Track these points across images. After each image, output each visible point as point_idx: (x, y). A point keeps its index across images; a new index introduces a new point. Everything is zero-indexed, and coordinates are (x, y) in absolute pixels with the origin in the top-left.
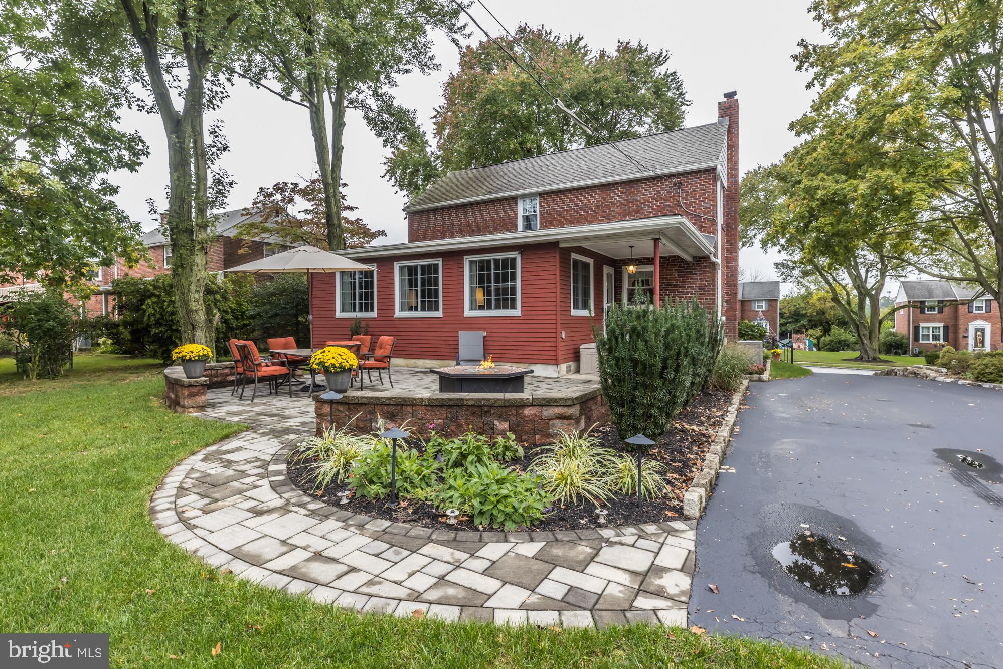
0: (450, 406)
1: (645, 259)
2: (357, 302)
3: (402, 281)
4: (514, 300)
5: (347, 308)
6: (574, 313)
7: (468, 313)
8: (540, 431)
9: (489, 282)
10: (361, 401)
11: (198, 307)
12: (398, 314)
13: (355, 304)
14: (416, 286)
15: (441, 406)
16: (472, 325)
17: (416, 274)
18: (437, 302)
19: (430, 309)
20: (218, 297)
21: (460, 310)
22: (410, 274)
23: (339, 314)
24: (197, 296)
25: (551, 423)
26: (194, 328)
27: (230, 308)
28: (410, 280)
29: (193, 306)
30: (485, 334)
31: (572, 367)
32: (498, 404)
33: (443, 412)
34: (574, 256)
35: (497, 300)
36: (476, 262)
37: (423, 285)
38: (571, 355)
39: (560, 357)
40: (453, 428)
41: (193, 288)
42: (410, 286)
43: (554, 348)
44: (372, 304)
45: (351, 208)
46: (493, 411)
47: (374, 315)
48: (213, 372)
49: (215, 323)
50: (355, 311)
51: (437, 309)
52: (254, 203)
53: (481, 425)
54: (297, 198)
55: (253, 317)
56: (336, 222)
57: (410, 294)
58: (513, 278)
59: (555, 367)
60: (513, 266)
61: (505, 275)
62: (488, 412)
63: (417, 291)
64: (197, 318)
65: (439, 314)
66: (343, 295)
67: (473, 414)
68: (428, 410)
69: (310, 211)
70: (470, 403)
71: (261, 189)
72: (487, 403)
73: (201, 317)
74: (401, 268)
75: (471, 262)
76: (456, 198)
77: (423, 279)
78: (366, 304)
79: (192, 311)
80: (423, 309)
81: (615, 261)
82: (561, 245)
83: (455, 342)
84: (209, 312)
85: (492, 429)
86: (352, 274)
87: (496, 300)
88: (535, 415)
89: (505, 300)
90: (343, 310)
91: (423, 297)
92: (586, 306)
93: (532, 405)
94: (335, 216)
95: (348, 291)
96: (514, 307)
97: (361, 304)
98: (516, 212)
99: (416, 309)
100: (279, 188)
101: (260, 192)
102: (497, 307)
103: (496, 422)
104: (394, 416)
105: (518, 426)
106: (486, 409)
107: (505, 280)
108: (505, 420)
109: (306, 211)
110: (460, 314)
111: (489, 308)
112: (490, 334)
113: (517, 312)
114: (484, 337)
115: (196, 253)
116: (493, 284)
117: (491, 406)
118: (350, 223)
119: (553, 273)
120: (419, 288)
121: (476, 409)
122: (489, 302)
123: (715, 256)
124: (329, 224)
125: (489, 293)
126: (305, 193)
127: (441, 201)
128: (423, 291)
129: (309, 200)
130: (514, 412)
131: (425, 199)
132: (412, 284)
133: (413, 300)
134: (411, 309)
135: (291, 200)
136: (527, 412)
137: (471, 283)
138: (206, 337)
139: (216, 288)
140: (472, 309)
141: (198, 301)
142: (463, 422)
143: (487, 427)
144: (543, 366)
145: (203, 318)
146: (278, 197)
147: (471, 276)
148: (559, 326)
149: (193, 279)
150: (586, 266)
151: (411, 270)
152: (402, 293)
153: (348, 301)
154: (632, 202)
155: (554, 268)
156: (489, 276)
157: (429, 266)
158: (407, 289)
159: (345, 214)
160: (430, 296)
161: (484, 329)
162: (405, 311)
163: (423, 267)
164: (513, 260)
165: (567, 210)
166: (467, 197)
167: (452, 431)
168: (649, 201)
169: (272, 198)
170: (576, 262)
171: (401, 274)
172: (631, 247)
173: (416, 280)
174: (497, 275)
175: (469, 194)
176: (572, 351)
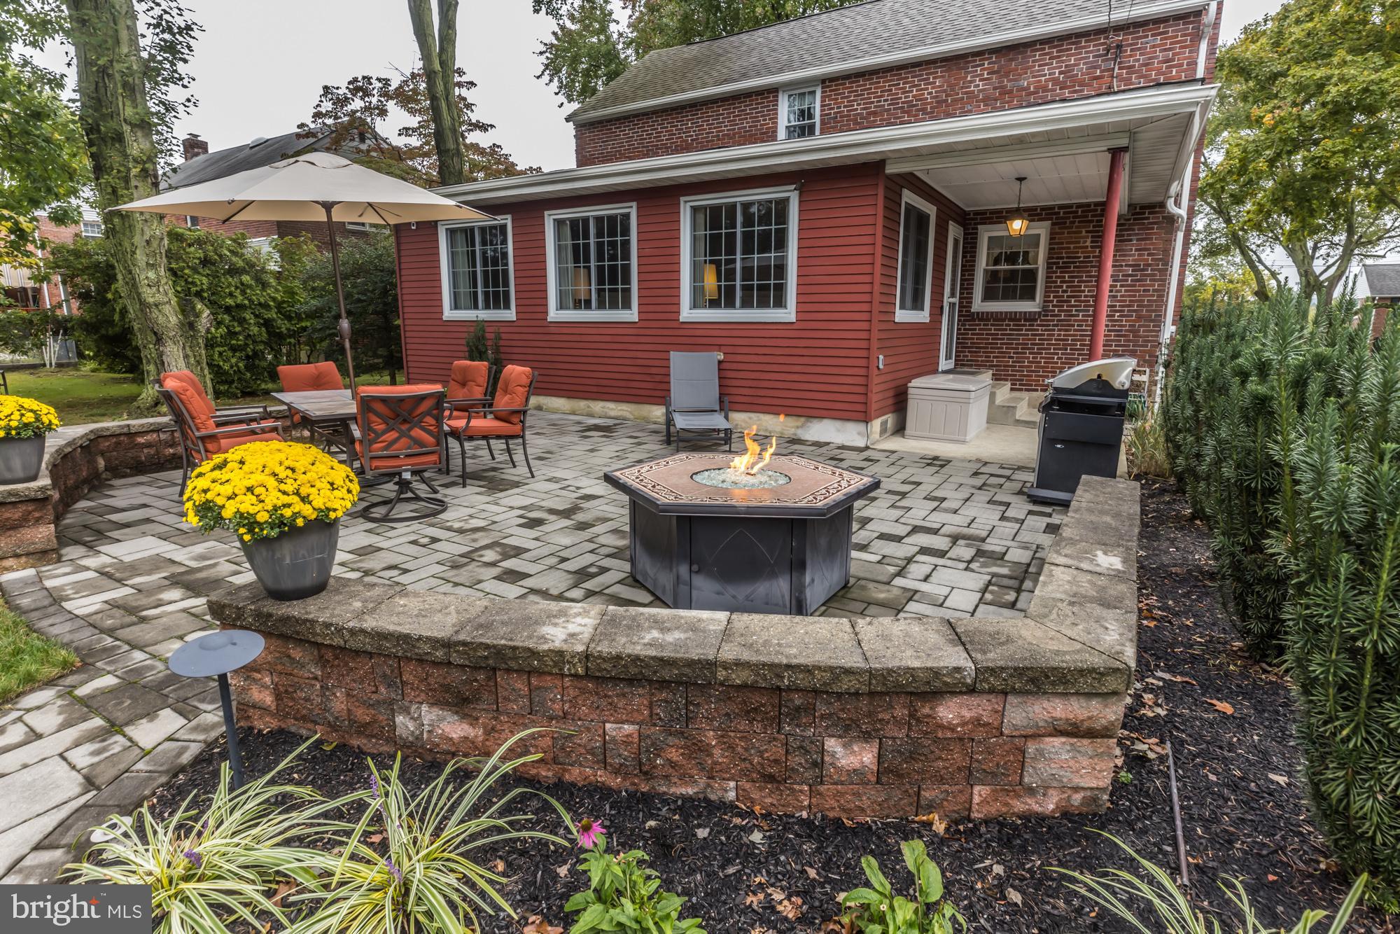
0: (664, 684)
1: (1043, 208)
2: (480, 290)
3: (560, 249)
4: (780, 289)
5: (462, 302)
6: (902, 316)
7: (687, 313)
8: (990, 777)
9: (731, 250)
10: (352, 644)
11: (160, 298)
12: (554, 314)
13: (475, 294)
14: (587, 260)
15: (631, 681)
16: (697, 337)
17: (586, 236)
18: (627, 292)
19: (614, 306)
20: (246, 278)
21: (674, 308)
22: (575, 236)
23: (448, 313)
24: (151, 275)
25: (1031, 748)
26: (159, 340)
27: (274, 299)
28: (576, 248)
29: (149, 295)
30: (721, 357)
31: (889, 425)
32: (846, 684)
33: (639, 699)
34: (908, 197)
35: (747, 289)
36: (704, 208)
37: (600, 257)
38: (890, 401)
39: (874, 406)
40: (674, 755)
41: (141, 257)
42: (576, 260)
43: (861, 390)
44: (507, 294)
45: (484, 127)
46: (822, 709)
47: (510, 315)
48: (163, 436)
49: (203, 331)
50: (476, 307)
51: (627, 305)
52: (317, 115)
53: (777, 751)
54: (391, 105)
55: (311, 315)
56: (451, 145)
57: (576, 276)
58: (781, 244)
59: (861, 427)
60: (782, 217)
61: (765, 236)
62: (810, 709)
63: (589, 268)
64: (161, 320)
65: (632, 315)
66: (454, 277)
67: (750, 713)
68: (583, 691)
69: (414, 130)
70: (738, 678)
71: (326, 88)
72: (801, 680)
73: (170, 317)
74: (559, 223)
75: (695, 210)
76: (663, 94)
77: (600, 246)
78: (496, 294)
79: (149, 306)
80: (601, 306)
81: (966, 213)
82: (890, 169)
83: (662, 371)
84: (186, 308)
85: (818, 765)
86: (468, 233)
87: (744, 288)
88: (977, 722)
89: (763, 289)
90: (456, 306)
91: (601, 281)
92: (917, 304)
93: (971, 690)
94: (448, 133)
95: (464, 269)
96: (780, 303)
97: (486, 294)
98: (774, 119)
99: (588, 305)
100: (360, 87)
101: (325, 95)
102: (747, 304)
103: (832, 744)
104: (466, 701)
105: (912, 757)
106: (798, 700)
107: (764, 248)
108: (866, 737)
109: (406, 131)
110: (672, 316)
111: (730, 304)
112: (731, 358)
113: (788, 313)
114: (720, 362)
115: (134, 183)
116: (739, 256)
117: (816, 692)
118: (482, 152)
119: (869, 230)
120: (593, 264)
121: (756, 699)
122: (730, 291)
123: (1178, 203)
124: (441, 150)
125: (730, 275)
126: (404, 98)
127: (634, 100)
128: (600, 270)
129: (412, 112)
130: (900, 712)
131: (605, 99)
132: (580, 254)
133: (583, 287)
134: (577, 305)
135: (383, 112)
136: (949, 712)
137: (694, 253)
138: (186, 357)
139: (241, 264)
140: (695, 305)
141: (158, 284)
142: (711, 738)
143: (796, 760)
144: (838, 424)
145: (174, 320)
146: (357, 104)
147: (695, 239)
148: (875, 344)
149: (138, 240)
150: (922, 219)
151: (576, 229)
152: (561, 273)
153: (464, 289)
154: (1010, 92)
155: (870, 220)
156: (731, 237)
157: (612, 219)
158: (571, 265)
159: (474, 137)
160: (613, 280)
161: (719, 347)
162: (567, 308)
163: (599, 220)
164: (783, 204)
165: (874, 113)
166: (683, 91)
167: (672, 764)
168: (1045, 89)
169: (349, 108)
170: (910, 208)
171: (559, 236)
172: (1021, 179)
173: (587, 246)
174: (748, 237)
175: (686, 86)
176: (891, 393)
